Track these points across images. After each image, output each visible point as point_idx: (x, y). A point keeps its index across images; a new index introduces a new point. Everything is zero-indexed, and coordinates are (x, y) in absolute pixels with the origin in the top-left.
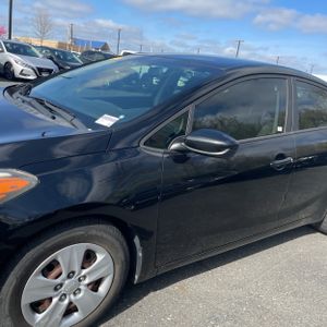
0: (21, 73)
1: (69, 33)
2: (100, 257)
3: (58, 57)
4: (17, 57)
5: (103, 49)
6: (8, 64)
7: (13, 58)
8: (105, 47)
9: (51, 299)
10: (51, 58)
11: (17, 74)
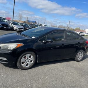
0: (16, 29)
1: (27, 19)
2: (32, 57)
3: (24, 25)
4: (15, 26)
5: (35, 23)
6: (13, 27)
7: (14, 26)
8: (35, 22)
9: (25, 62)
10: (22, 26)
11: (15, 29)
